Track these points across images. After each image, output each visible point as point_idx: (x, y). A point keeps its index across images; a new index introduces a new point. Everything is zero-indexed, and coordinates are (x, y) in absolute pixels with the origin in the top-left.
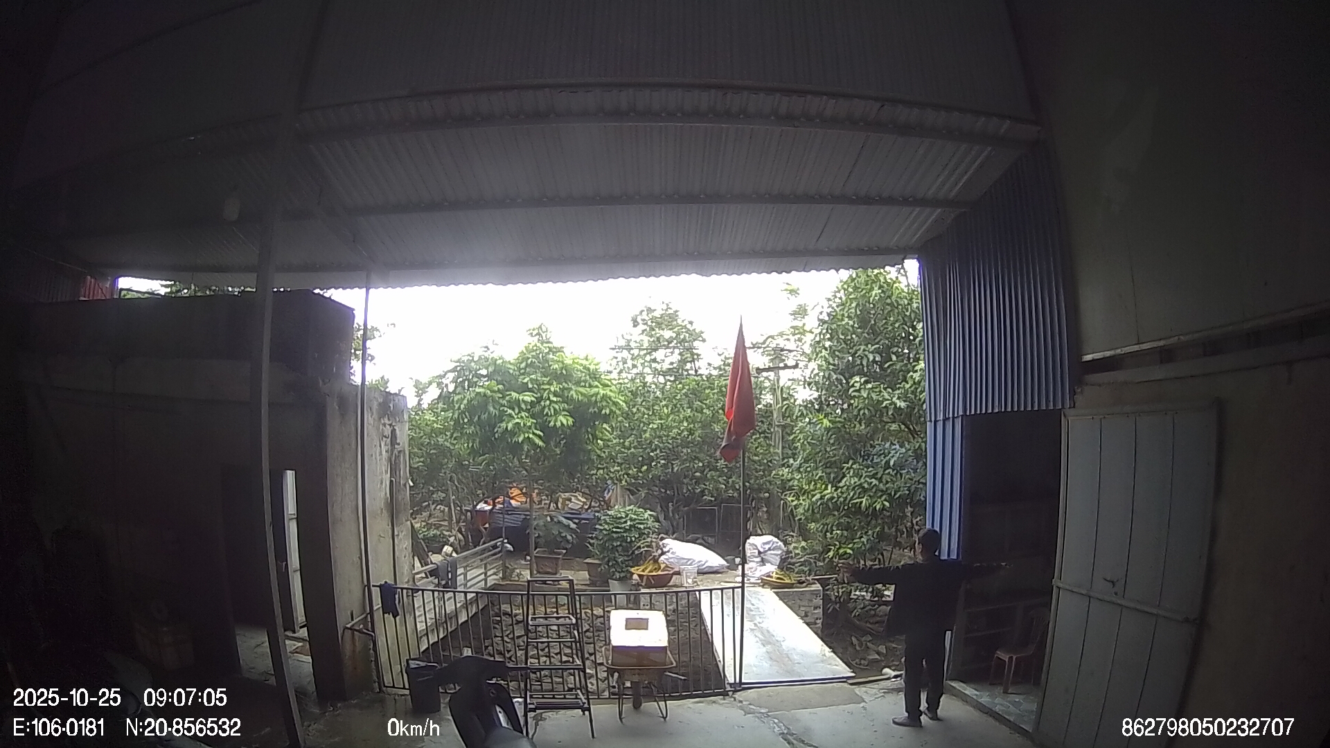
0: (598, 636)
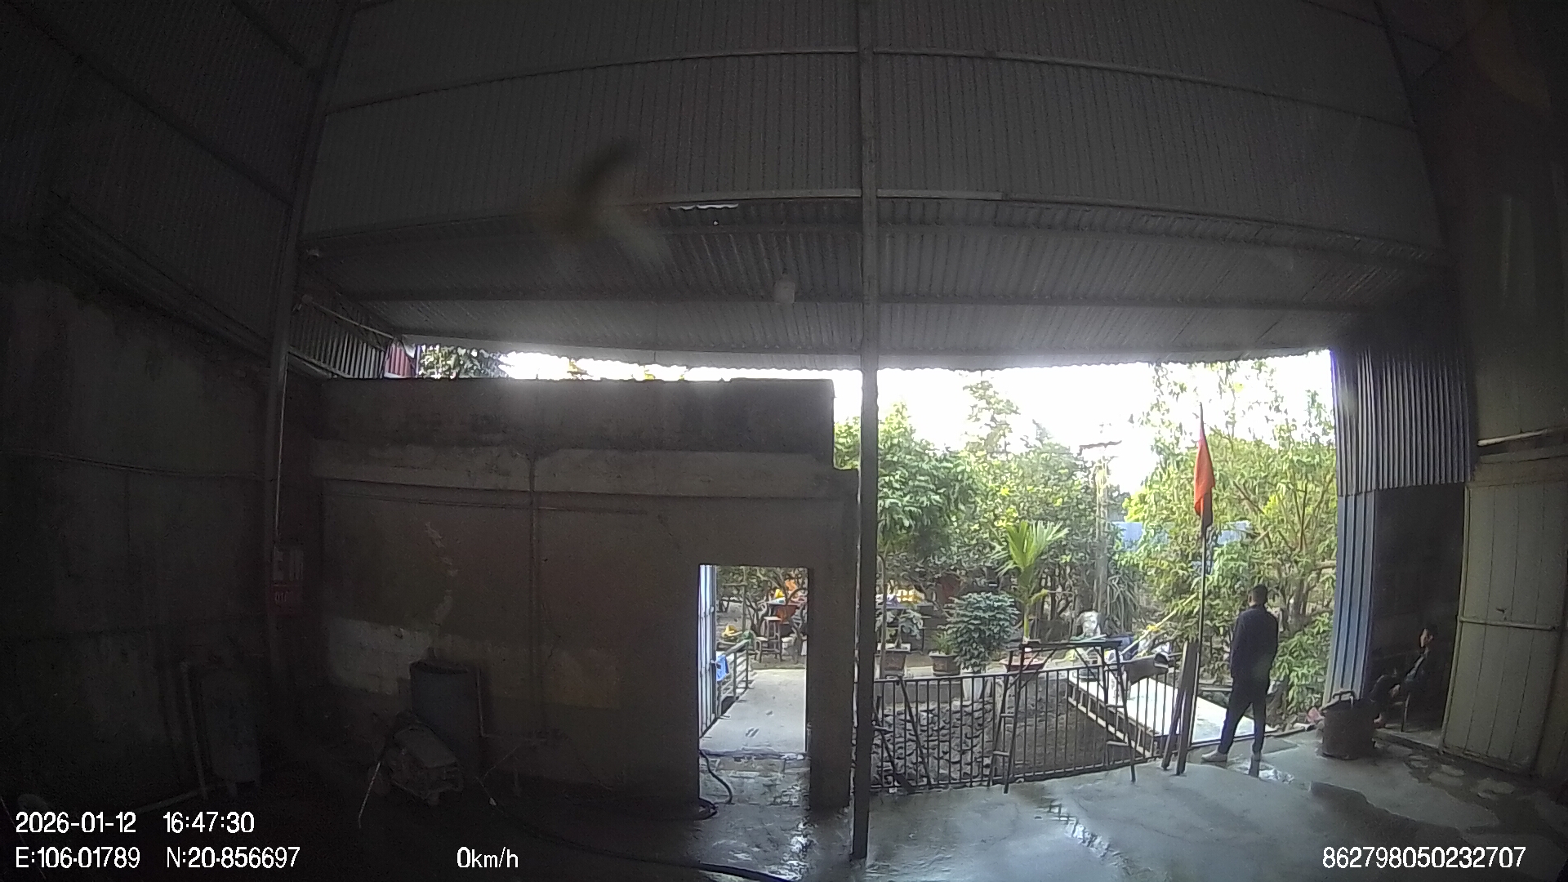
0: (954, 733)
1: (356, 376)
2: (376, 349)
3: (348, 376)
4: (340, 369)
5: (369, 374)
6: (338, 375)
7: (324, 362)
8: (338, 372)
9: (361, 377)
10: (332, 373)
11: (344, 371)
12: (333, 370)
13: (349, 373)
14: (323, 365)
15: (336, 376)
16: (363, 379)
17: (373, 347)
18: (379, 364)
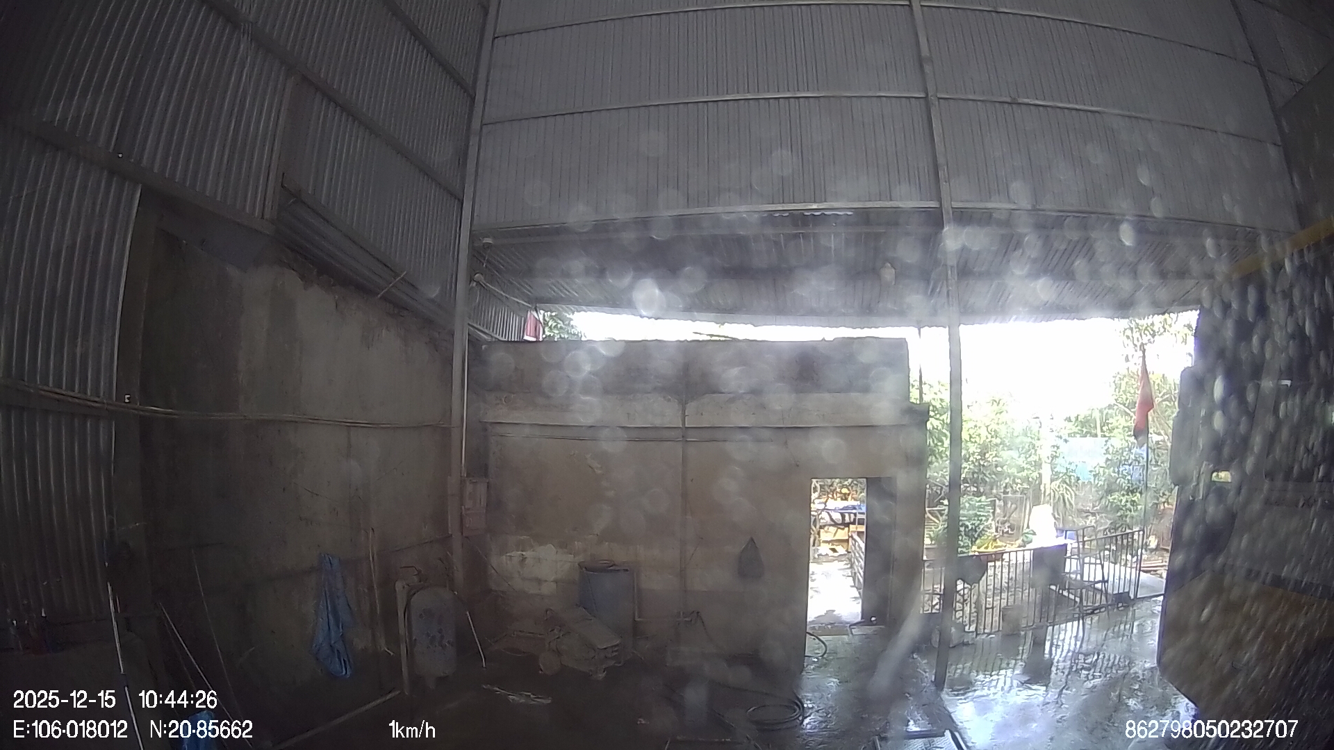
2: (520, 316)
3: (501, 338)
4: (496, 334)
5: (515, 338)
6: (496, 338)
7: (487, 328)
8: (497, 336)
9: (510, 339)
10: (492, 337)
11: (499, 334)
12: (492, 335)
14: (487, 331)
15: (494, 340)
17: (516, 313)
18: (522, 330)
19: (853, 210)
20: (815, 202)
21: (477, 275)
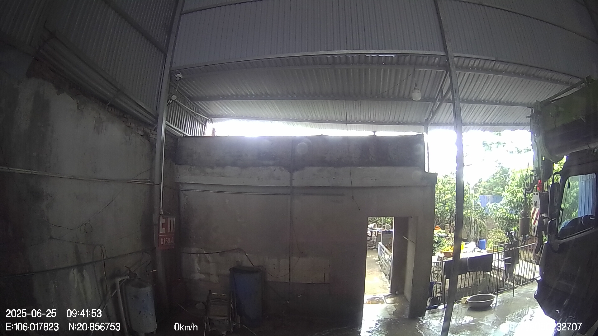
1: (193, 135)
2: (201, 124)
3: (189, 135)
4: (186, 132)
5: (198, 134)
6: (186, 135)
9: (195, 135)
10: (184, 134)
11: (188, 133)
12: (184, 132)
13: (190, 134)
14: (180, 130)
15: (185, 136)
16: (196, 136)
17: (200, 122)
18: (202, 131)
19: (396, 54)
20: (372, 49)
21: (173, 96)
